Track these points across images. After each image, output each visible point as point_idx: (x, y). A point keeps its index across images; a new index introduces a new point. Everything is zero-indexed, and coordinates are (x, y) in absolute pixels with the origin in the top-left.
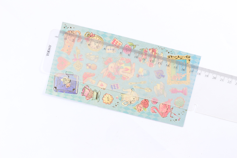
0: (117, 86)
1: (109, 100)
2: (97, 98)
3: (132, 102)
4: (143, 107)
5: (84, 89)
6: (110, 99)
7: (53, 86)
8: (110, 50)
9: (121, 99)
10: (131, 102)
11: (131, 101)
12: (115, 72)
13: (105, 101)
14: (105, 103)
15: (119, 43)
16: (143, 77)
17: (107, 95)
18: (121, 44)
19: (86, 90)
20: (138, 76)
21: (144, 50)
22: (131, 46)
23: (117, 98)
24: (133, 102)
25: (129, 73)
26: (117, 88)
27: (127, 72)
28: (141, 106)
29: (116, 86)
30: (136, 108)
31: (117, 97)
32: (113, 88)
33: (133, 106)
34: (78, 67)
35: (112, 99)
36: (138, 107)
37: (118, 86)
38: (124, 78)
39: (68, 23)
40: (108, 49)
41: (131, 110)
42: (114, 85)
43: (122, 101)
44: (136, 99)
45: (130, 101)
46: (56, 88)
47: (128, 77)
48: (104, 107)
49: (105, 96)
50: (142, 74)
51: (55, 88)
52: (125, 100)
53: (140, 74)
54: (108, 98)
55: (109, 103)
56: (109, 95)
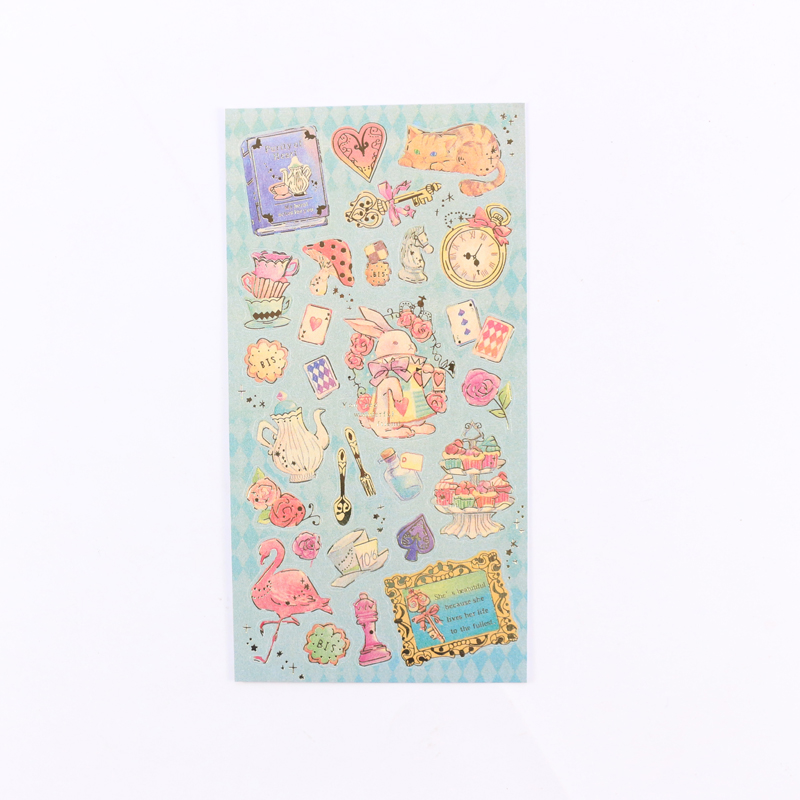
0: (326, 385)
1: (263, 366)
2: (259, 319)
3: (281, 457)
4: (270, 508)
5: (279, 257)
6: (270, 371)
7: (263, 133)
8: (461, 318)
9: (280, 413)
10: (278, 454)
11: (282, 454)
12: (379, 361)
13: (254, 351)
14: (249, 352)
15: (498, 347)
16: (390, 477)
17: (281, 354)
18: (498, 359)
19: (280, 268)
20: (388, 458)
21: (494, 453)
22: (497, 399)
23: (280, 395)
24: (279, 465)
25: (389, 419)
26: (319, 386)
27: (394, 410)
28: (275, 499)
29: (326, 379)
30: (261, 481)
31: (285, 396)
32: (316, 371)
33: (266, 465)
34: (361, 214)
35: (271, 377)
36: (265, 489)
37: (328, 389)
38: (364, 403)
39: (524, 125)
40: (461, 313)
41: (248, 464)
42: (326, 372)
43: (273, 417)
44: (294, 473)
45: (281, 451)
46: (255, 147)
47: (372, 420)
48: (231, 356)
49: (274, 348)
50: (398, 472)
51: (254, 142)
52: (282, 428)
53: (396, 462)
54: (271, 361)
55: (253, 370)
56: (283, 361)
